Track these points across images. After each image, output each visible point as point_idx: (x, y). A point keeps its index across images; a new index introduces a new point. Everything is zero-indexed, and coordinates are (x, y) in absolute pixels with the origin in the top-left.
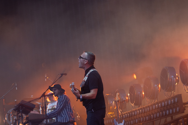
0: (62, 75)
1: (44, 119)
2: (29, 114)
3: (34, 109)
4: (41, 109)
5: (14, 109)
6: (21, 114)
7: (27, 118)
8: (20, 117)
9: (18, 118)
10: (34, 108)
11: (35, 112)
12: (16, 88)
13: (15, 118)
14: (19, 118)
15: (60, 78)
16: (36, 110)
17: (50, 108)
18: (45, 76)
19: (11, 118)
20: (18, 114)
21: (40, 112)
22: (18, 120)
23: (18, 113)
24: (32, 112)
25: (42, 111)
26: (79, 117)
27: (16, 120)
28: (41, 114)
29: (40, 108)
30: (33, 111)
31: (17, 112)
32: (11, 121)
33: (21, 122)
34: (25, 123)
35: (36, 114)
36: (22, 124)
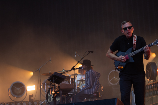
0: (89, 52)
1: (73, 89)
2: (61, 84)
3: (65, 80)
5: (48, 79)
6: (54, 84)
7: (59, 87)
8: (53, 86)
10: (65, 79)
11: (66, 82)
12: (50, 62)
13: (49, 86)
15: (87, 54)
18: (75, 53)
19: (45, 87)
20: (51, 83)
21: (70, 83)
22: (51, 88)
23: (51, 82)
25: (71, 82)
26: (103, 88)
27: (49, 89)
28: (71, 84)
29: (70, 79)
30: (64, 81)
32: (46, 89)
33: (54, 90)
34: (57, 92)
35: (66, 84)
36: (54, 92)
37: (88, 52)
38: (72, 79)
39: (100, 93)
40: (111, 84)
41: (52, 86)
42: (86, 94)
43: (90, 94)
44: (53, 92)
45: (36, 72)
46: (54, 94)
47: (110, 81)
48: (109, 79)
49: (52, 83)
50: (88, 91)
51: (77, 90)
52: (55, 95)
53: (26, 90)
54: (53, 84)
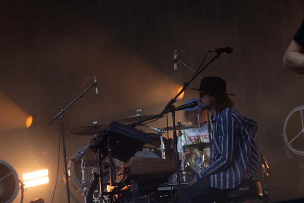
0: (220, 51)
1: (173, 173)
2: (132, 159)
3: (145, 146)
4: (163, 146)
5: (90, 147)
6: (111, 160)
7: (127, 171)
8: (107, 166)
9: (101, 170)
10: (144, 143)
11: (147, 154)
13: (94, 170)
14: (104, 171)
15: (214, 59)
16: (150, 148)
17: (190, 143)
19: (83, 171)
20: (102, 159)
21: (160, 155)
22: (103, 175)
23: (102, 156)
24: (139, 154)
25: (166, 151)
26: (268, 167)
27: (96, 176)
28: (164, 158)
29: (160, 144)
30: (141, 150)
31: (98, 154)
32: (83, 178)
33: (110, 182)
34: (121, 185)
35: (151, 159)
36: (113, 187)
37: (217, 53)
38: (167, 142)
39: (259, 183)
40: (294, 150)
41: (105, 168)
42: (214, 188)
43: (227, 188)
44: (109, 188)
45: (49, 124)
46: (111, 194)
47: (291, 144)
48: (285, 138)
49: (104, 158)
50: (222, 179)
51: (184, 177)
52: (116, 196)
53: (20, 185)
54: (107, 160)
